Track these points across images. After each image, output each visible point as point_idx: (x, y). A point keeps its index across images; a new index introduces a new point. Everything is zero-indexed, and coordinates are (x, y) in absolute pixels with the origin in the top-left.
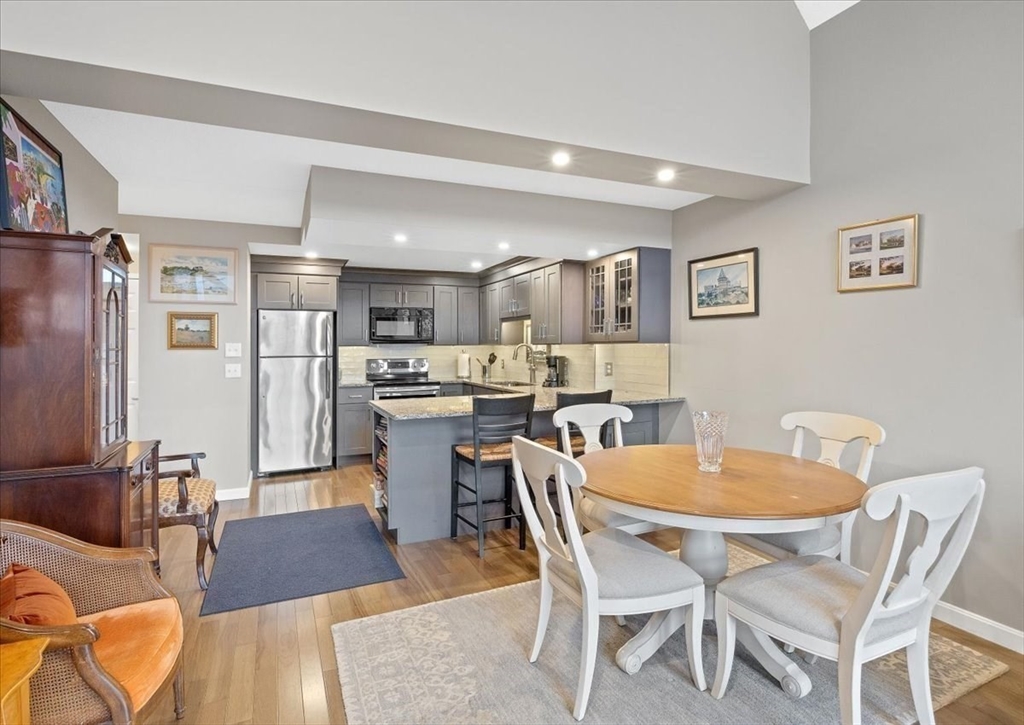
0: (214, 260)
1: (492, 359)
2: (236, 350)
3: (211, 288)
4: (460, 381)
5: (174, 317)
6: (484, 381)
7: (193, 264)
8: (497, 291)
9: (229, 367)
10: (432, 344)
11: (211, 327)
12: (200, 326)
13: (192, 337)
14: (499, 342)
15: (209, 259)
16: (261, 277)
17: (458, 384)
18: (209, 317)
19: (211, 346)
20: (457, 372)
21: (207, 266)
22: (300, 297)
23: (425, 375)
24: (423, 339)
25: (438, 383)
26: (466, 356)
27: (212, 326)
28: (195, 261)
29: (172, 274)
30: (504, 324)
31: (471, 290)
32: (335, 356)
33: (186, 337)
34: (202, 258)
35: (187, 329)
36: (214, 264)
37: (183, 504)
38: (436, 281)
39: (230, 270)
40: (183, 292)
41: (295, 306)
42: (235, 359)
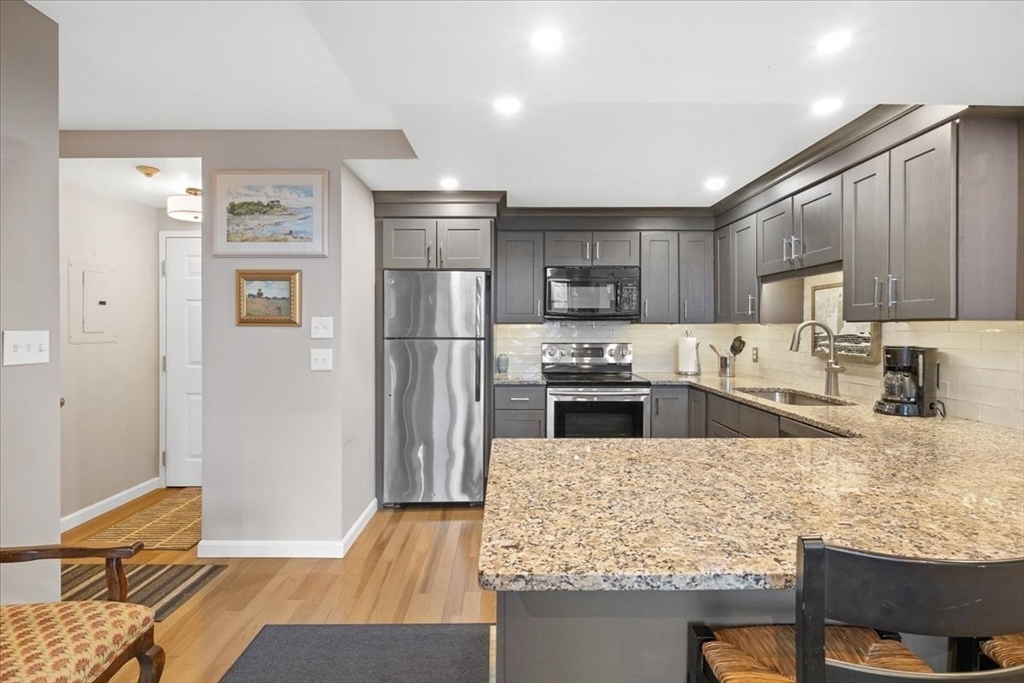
0: (294, 188)
1: (738, 346)
2: (326, 328)
3: (291, 232)
4: (683, 380)
5: (243, 277)
6: (723, 385)
7: (267, 196)
8: (752, 231)
9: (315, 353)
10: (638, 321)
11: (291, 292)
12: (275, 290)
13: (267, 307)
14: (756, 318)
15: (290, 188)
16: (387, 222)
17: (681, 386)
18: (286, 276)
19: (290, 322)
20: (677, 364)
21: (288, 199)
22: (438, 252)
23: (628, 367)
24: (626, 313)
25: (647, 384)
26: (692, 341)
27: (292, 290)
28: (270, 191)
29: (239, 214)
30: (766, 287)
31: (700, 235)
32: (489, 339)
33: (259, 308)
34: (279, 188)
35: (260, 295)
36: (295, 195)
38: (644, 224)
39: (316, 202)
40: (255, 239)
41: (433, 265)
42: (324, 343)
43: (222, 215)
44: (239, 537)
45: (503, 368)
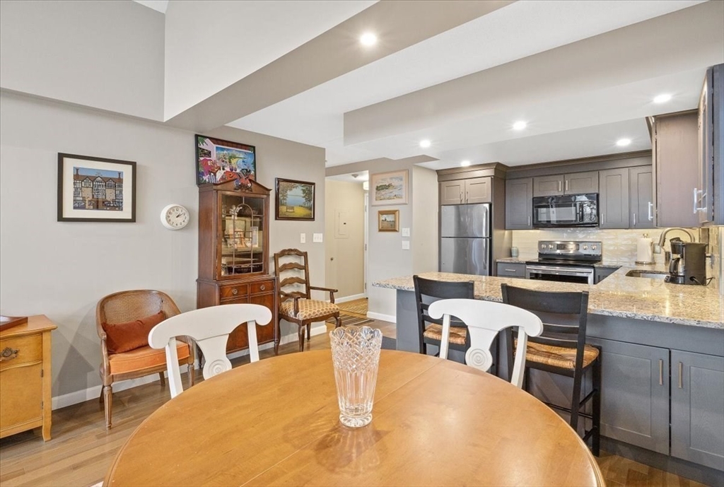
0: (396, 178)
2: (407, 232)
3: (396, 195)
5: (381, 213)
7: (388, 182)
9: (403, 243)
10: (599, 228)
11: (395, 218)
12: (390, 218)
13: (388, 225)
15: (395, 178)
16: (443, 183)
18: (393, 212)
19: (395, 231)
21: (395, 183)
22: (466, 196)
24: (587, 223)
26: (647, 240)
28: (389, 180)
29: (379, 190)
31: (648, 168)
32: (491, 238)
33: (385, 225)
34: (391, 178)
35: (386, 220)
36: (397, 181)
39: (403, 183)
40: (384, 199)
41: (463, 202)
42: (406, 238)
44: (379, 312)
45: (514, 254)
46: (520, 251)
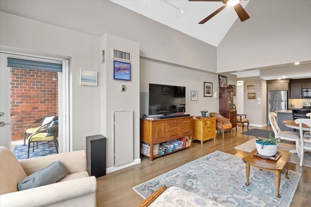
2: (260, 99)
3: (255, 88)
5: (249, 94)
7: (252, 84)
12: (253, 95)
15: (255, 83)
16: (268, 84)
18: (255, 93)
19: (255, 99)
22: (278, 88)
27: (255, 95)
29: (248, 86)
32: (288, 101)
33: (251, 97)
37: (241, 120)
39: (259, 84)
40: (250, 89)
41: (277, 90)
42: (259, 101)
43: (246, 87)
45: (293, 106)
46: (295, 105)
